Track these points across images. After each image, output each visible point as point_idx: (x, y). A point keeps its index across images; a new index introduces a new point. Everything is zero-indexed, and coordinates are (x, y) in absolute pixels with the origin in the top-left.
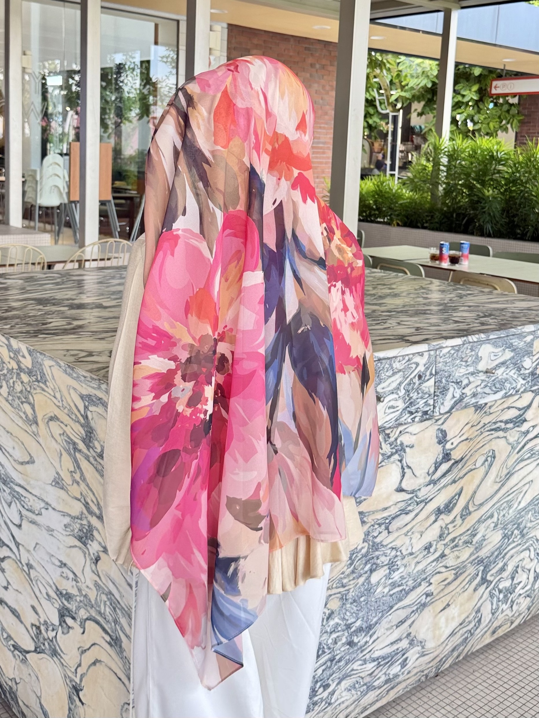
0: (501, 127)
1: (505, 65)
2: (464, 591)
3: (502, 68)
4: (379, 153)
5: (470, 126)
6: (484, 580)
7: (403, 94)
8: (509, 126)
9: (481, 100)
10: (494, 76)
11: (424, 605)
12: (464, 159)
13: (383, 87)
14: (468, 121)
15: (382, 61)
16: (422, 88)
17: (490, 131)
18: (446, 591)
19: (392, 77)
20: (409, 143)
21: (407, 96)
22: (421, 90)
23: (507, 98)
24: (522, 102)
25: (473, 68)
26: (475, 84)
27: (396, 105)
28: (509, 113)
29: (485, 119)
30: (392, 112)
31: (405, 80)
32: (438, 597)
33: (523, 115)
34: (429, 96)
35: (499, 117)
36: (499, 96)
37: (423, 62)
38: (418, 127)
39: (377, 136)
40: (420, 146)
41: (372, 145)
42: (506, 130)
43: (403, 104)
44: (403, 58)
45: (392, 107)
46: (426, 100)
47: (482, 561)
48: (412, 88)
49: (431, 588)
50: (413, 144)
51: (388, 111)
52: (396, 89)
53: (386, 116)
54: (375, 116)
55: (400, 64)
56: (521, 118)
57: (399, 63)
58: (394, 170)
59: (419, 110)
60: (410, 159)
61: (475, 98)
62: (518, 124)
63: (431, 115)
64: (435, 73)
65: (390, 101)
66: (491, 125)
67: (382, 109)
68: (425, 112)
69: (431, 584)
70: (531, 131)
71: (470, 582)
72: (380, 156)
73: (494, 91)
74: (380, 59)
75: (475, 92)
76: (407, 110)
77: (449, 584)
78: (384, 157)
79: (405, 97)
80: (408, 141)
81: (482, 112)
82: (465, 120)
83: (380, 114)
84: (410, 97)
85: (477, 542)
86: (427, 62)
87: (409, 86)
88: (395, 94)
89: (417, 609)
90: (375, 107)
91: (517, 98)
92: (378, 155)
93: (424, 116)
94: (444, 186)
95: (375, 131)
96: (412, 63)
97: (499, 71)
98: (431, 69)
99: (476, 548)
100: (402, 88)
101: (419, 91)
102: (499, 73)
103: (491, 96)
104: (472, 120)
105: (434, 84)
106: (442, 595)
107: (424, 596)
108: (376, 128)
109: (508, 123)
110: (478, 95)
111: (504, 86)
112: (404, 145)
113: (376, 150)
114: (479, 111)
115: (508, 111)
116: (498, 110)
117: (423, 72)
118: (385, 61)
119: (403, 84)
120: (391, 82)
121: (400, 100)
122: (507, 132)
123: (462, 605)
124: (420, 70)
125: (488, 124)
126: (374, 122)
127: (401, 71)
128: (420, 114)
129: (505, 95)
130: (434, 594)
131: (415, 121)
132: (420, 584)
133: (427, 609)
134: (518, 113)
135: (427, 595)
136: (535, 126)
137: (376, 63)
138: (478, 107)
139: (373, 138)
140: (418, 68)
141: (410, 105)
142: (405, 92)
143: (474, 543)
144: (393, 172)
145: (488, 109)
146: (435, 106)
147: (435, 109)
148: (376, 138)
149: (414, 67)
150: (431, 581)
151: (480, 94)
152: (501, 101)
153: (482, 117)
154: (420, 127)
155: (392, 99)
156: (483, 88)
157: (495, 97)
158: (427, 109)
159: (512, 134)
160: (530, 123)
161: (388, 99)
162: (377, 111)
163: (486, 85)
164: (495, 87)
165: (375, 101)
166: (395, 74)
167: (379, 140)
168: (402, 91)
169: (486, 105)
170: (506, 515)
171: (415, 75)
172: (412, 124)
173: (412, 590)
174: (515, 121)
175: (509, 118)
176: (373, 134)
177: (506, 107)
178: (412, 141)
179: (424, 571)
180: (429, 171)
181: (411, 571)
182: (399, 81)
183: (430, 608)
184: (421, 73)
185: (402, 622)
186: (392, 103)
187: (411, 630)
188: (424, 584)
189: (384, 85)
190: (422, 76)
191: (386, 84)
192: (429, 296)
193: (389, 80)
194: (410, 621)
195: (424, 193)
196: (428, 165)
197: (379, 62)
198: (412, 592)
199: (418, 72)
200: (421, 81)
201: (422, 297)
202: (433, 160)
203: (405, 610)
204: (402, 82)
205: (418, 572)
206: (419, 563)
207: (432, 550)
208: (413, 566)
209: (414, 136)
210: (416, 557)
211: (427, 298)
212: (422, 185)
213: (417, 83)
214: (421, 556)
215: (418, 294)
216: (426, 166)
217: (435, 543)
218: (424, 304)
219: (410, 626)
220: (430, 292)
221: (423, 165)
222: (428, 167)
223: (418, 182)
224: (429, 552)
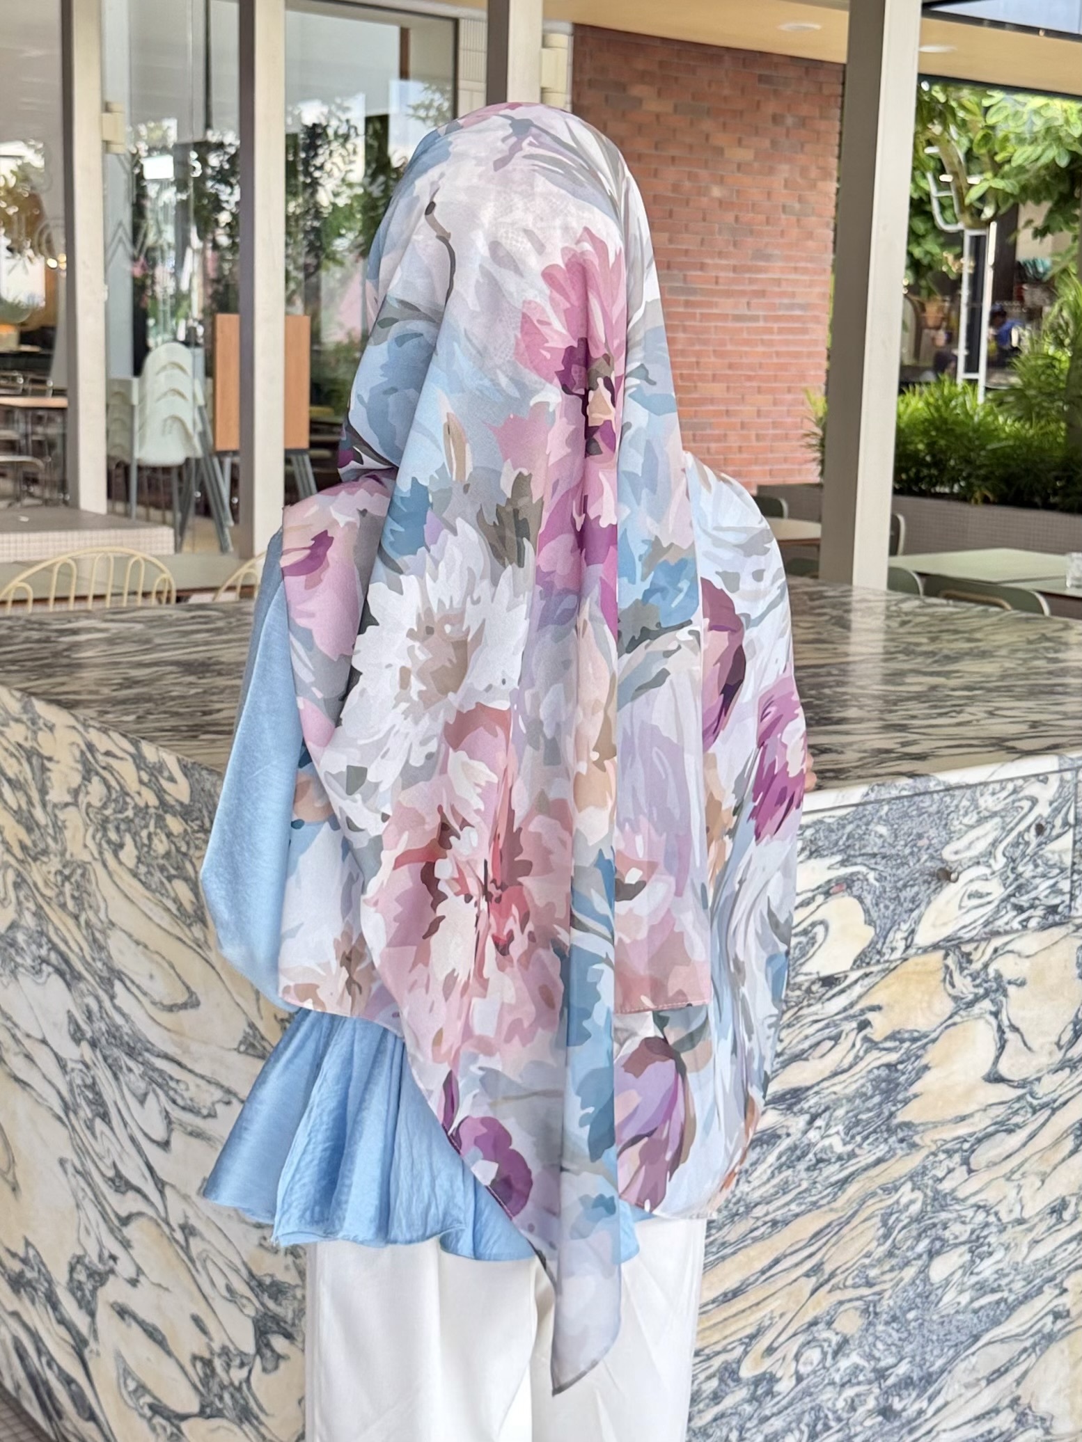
4: (938, 328)
7: (999, 184)
11: (1050, 1338)
13: (947, 168)
15: (946, 104)
16: (1047, 167)
19: (971, 141)
20: (1015, 303)
21: (1008, 190)
22: (1043, 172)
27: (980, 212)
30: (971, 227)
31: (1003, 149)
32: (1079, 1323)
34: (1064, 188)
37: (1047, 105)
38: (1035, 263)
39: (934, 288)
40: (1040, 310)
41: (919, 310)
43: (998, 208)
44: (998, 95)
45: (972, 215)
46: (1056, 197)
48: (1021, 169)
49: (1066, 1300)
50: (1022, 306)
51: (960, 226)
52: (981, 173)
53: (954, 240)
54: (930, 238)
55: (992, 111)
57: (987, 109)
58: (976, 370)
59: (1039, 222)
60: (1014, 343)
63: (1067, 235)
64: (1077, 130)
65: (967, 201)
67: (947, 222)
68: (1054, 225)
69: (1065, 1290)
72: (941, 337)
74: (941, 98)
76: (1008, 224)
78: (952, 338)
79: (1003, 190)
80: (1011, 298)
83: (941, 233)
84: (1016, 191)
86: (1058, 104)
87: (1014, 164)
88: (979, 183)
89: (1034, 1346)
90: (929, 216)
92: (933, 332)
93: (1049, 238)
95: (930, 274)
96: (1020, 108)
98: (1067, 121)
100: (997, 168)
101: (1037, 176)
105: (1074, 157)
107: (1050, 1318)
108: (930, 267)
113: (931, 322)
117: (1048, 130)
118: (954, 104)
119: (998, 158)
120: (969, 154)
121: (990, 198)
124: (1039, 125)
126: (927, 253)
127: (992, 128)
128: (1041, 233)
130: (1073, 1313)
131: (1028, 248)
132: (1040, 1291)
133: (1055, 1349)
135: (1057, 1316)
137: (931, 110)
139: (924, 293)
140: (1035, 119)
141: (1014, 212)
142: (1003, 178)
144: (972, 376)
146: (1078, 212)
147: (1076, 219)
148: (930, 293)
149: (1025, 117)
150: (1066, 1285)
155: (973, 195)
158: (1059, 218)
161: (961, 198)
162: (935, 227)
165: (929, 202)
166: (978, 136)
167: (939, 297)
168: (995, 175)
171: (1027, 136)
172: (1021, 255)
173: (1021, 1303)
176: (923, 283)
178: (1021, 299)
179: (1049, 1261)
180: (1061, 371)
181: (1020, 1259)
182: (989, 151)
183: (1063, 1344)
184: (1043, 132)
185: (1000, 1373)
186: (971, 205)
187: (1019, 1392)
188: (1049, 1291)
189: (951, 164)
190: (1045, 139)
191: (956, 161)
192: (1060, 655)
193: (964, 149)
194: (1016, 1372)
195: (1048, 422)
196: (1059, 354)
197: (940, 106)
198: (1023, 1307)
199: (1036, 129)
200: (1044, 151)
201: (1046, 658)
202: (1073, 343)
203: (1005, 1346)
204: (996, 154)
205: (1035, 1262)
206: (1037, 1242)
207: (1067, 1215)
208: (1025, 1250)
209: (1025, 287)
210: (1030, 1230)
211: (1056, 660)
212: (1045, 404)
213: (1034, 157)
214: (1042, 1227)
215: (1036, 650)
216: (1053, 358)
217: (1073, 1200)
218: (1050, 673)
219: (1018, 1382)
220: (1063, 648)
221: (1047, 356)
222: (1060, 361)
223: (1036, 397)
224: (1060, 1220)
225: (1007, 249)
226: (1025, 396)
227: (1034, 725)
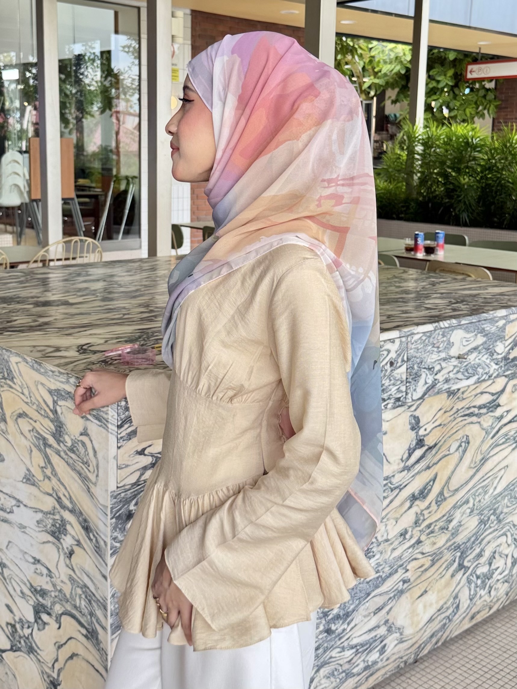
0: (477, 113)
1: (480, 49)
2: (441, 578)
3: (477, 51)
5: (446, 112)
6: (461, 566)
7: (376, 81)
8: (486, 112)
9: (456, 85)
10: (470, 60)
11: (401, 592)
12: (439, 147)
13: (355, 75)
14: (444, 108)
15: (353, 47)
16: (396, 74)
17: (466, 118)
18: (423, 578)
19: (365, 63)
20: (384, 132)
21: (381, 83)
22: (395, 76)
23: (483, 83)
24: (498, 87)
25: (448, 52)
26: (450, 69)
27: (369, 93)
28: (485, 99)
29: (461, 105)
30: (365, 100)
31: (378, 66)
32: (414, 584)
33: (500, 100)
34: (403, 83)
35: (476, 103)
36: (475, 80)
37: (396, 47)
38: (393, 115)
40: (395, 135)
42: (483, 116)
43: (376, 91)
44: (375, 43)
45: (366, 95)
46: (400, 87)
47: (459, 547)
48: (385, 75)
49: (408, 575)
50: (388, 134)
52: (369, 76)
55: (373, 50)
56: (498, 103)
57: (371, 49)
59: (394, 98)
60: (385, 149)
61: (450, 84)
62: (495, 110)
63: (405, 103)
64: (409, 58)
65: (363, 88)
66: (468, 111)
68: (399, 99)
69: (407, 570)
70: (509, 117)
71: (447, 568)
73: (469, 76)
74: (351, 44)
75: (450, 77)
76: (381, 97)
77: (426, 570)
79: (378, 84)
80: (382, 130)
81: (457, 98)
82: (441, 107)
84: (384, 84)
85: (453, 528)
86: (400, 47)
87: (382, 72)
88: (368, 81)
89: (394, 596)
91: (494, 82)
93: (398, 104)
94: (419, 175)
96: (384, 49)
97: (475, 54)
98: (404, 54)
99: (453, 534)
100: (376, 74)
101: (392, 78)
102: (474, 57)
103: (467, 81)
104: (448, 107)
105: (408, 70)
106: (419, 581)
107: (401, 583)
109: (485, 109)
110: (454, 81)
111: (480, 70)
112: (379, 134)
114: (455, 97)
115: (485, 97)
116: (474, 95)
117: (397, 58)
118: (356, 46)
119: (376, 70)
120: (364, 68)
121: (373, 87)
122: (484, 119)
123: (439, 591)
124: (393, 55)
125: (465, 110)
127: (373, 57)
128: (394, 102)
129: (481, 80)
130: (412, 580)
131: (390, 109)
132: (396, 571)
133: (404, 597)
134: (495, 98)
135: (404, 582)
136: (513, 111)
137: (347, 49)
138: (454, 92)
140: (391, 53)
141: (383, 93)
142: (378, 78)
143: (450, 529)
145: (464, 95)
146: (409, 93)
147: (408, 96)
149: (387, 52)
150: (408, 568)
151: (455, 79)
152: (477, 86)
153: (458, 104)
154: (395, 115)
155: (365, 86)
156: (459, 73)
157: (470, 82)
158: (402, 96)
159: (488, 120)
160: (507, 108)
161: (361, 87)
163: (462, 69)
164: (471, 72)
166: (367, 61)
168: (375, 77)
169: (462, 90)
170: (482, 500)
171: (388, 61)
172: (387, 112)
173: (388, 577)
174: (492, 106)
175: (485, 104)
177: (482, 93)
178: (387, 130)
179: (400, 557)
180: (403, 160)
181: (387, 557)
182: (372, 67)
183: (407, 595)
184: (394, 59)
185: (379, 609)
186: (365, 90)
187: (388, 617)
188: (401, 571)
189: (356, 73)
190: (395, 62)
191: (358, 71)
192: (401, 285)
193: (362, 66)
194: (387, 608)
195: (398, 182)
196: (402, 153)
197: (350, 48)
198: (389, 579)
199: (392, 57)
200: (395, 67)
201: (395, 286)
202: (408, 148)
203: (382, 597)
204: (375, 68)
205: (394, 558)
206: (394, 549)
207: (408, 536)
208: (389, 553)
209: (389, 125)
210: (392, 544)
211: (399, 287)
212: (396, 175)
213: (391, 69)
214: (397, 543)
215: (391, 283)
216: (400, 155)
217: (410, 529)
218: (396, 293)
219: (388, 613)
220: (402, 281)
221: (397, 154)
222: (402, 156)
223: (392, 172)
224: (405, 538)
225: (381, 109)
226: (388, 171)
227: (389, 316)
